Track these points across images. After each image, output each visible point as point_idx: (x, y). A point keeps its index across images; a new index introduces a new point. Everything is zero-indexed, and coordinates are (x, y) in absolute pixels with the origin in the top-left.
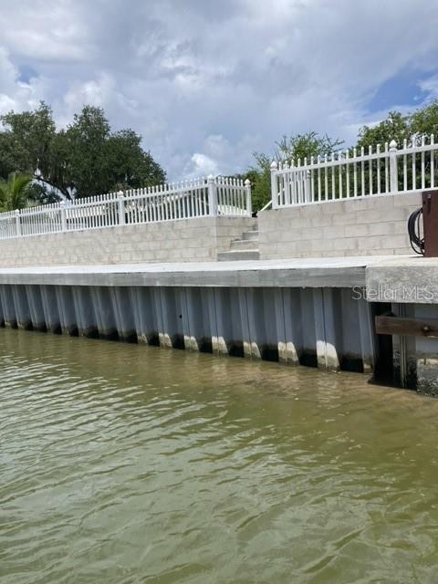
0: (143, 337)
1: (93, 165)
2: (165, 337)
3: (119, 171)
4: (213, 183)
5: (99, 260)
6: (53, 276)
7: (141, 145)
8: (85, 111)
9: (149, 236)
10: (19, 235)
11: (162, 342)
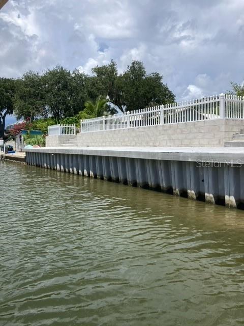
0: (177, 191)
1: (136, 93)
2: (192, 193)
3: (149, 96)
4: (223, 98)
5: (147, 144)
6: (125, 153)
7: (162, 81)
8: (133, 63)
9: (178, 131)
10: (104, 130)
11: (190, 195)
